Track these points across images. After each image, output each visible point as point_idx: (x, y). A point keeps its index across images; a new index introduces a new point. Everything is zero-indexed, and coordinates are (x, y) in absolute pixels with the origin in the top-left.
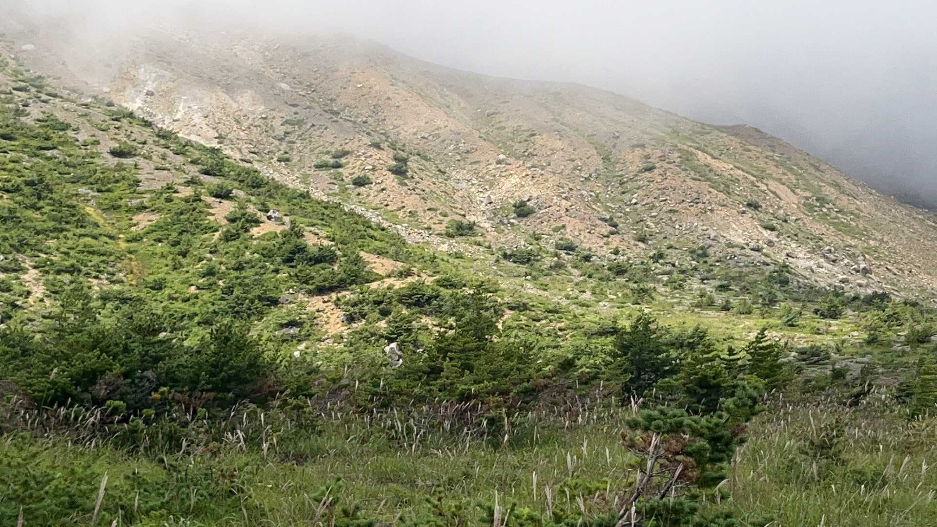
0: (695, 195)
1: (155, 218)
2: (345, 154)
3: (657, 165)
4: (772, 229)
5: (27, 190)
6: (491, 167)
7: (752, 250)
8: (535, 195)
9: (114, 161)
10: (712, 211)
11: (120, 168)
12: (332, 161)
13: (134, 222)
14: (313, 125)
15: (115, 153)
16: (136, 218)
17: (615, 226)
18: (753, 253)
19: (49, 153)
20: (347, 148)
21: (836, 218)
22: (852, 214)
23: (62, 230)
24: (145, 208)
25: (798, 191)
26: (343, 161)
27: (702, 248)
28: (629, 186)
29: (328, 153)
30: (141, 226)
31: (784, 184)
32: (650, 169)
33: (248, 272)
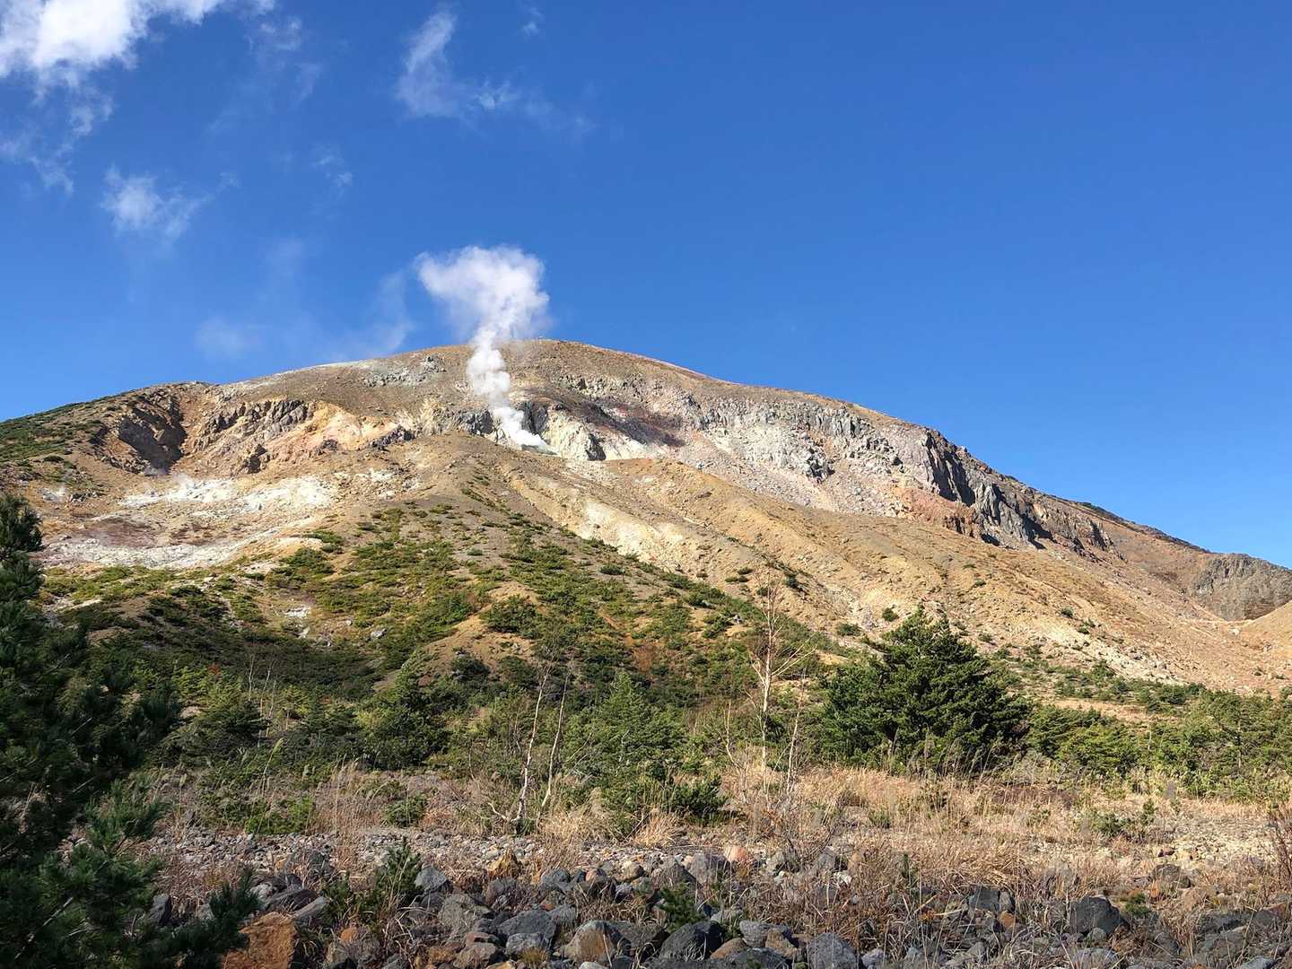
0: (1020, 606)
1: (650, 620)
2: (749, 571)
3: (987, 582)
4: (1086, 633)
5: (561, 599)
6: (856, 582)
7: (1074, 649)
8: (896, 604)
9: (605, 578)
10: (1036, 617)
11: (612, 582)
12: (739, 577)
13: (636, 623)
14: (720, 550)
15: (605, 571)
16: (637, 621)
17: (963, 629)
18: (1075, 651)
19: (558, 572)
20: (750, 567)
21: (1126, 624)
22: (1138, 621)
23: (588, 629)
24: (643, 612)
25: (1094, 603)
26: (747, 576)
27: (1034, 647)
28: (965, 598)
29: (735, 570)
30: (641, 627)
31: (1082, 597)
32: (982, 584)
33: (730, 663)
